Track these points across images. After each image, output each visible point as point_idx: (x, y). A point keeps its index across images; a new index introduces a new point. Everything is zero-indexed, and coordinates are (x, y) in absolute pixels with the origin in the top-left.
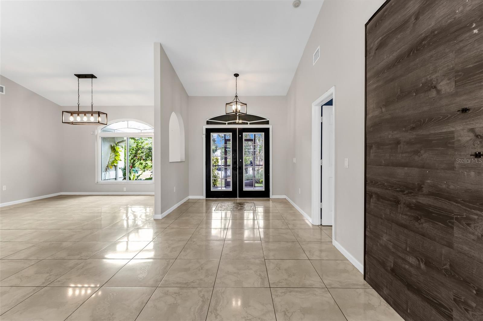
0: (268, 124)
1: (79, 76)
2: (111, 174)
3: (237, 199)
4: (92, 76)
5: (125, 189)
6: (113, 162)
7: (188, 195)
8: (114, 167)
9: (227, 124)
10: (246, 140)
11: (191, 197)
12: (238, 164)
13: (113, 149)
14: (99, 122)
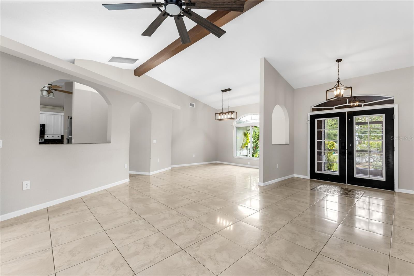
0: (394, 103)
1: (223, 91)
2: (244, 152)
3: (346, 185)
4: (229, 90)
5: (249, 163)
6: (245, 144)
7: (293, 173)
8: (246, 147)
9: (334, 108)
10: (358, 124)
11: (296, 175)
12: (346, 149)
13: (245, 134)
14: (232, 118)
